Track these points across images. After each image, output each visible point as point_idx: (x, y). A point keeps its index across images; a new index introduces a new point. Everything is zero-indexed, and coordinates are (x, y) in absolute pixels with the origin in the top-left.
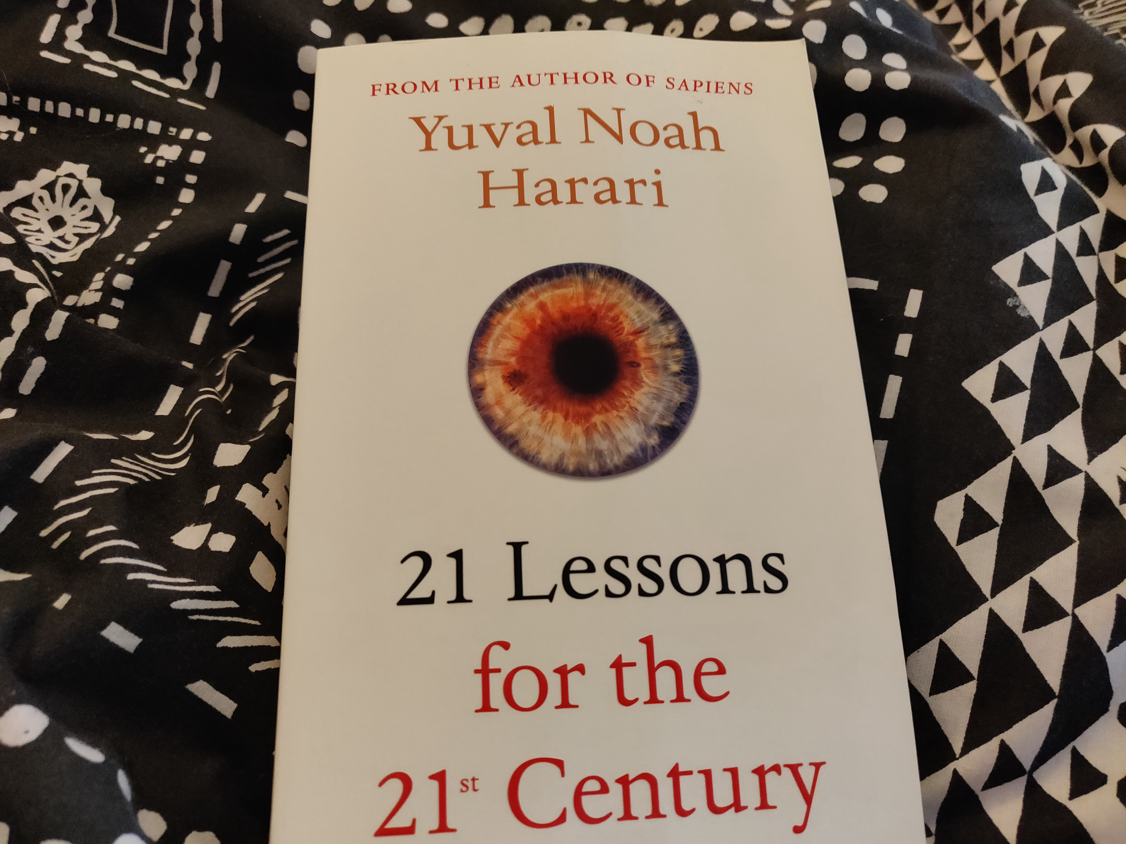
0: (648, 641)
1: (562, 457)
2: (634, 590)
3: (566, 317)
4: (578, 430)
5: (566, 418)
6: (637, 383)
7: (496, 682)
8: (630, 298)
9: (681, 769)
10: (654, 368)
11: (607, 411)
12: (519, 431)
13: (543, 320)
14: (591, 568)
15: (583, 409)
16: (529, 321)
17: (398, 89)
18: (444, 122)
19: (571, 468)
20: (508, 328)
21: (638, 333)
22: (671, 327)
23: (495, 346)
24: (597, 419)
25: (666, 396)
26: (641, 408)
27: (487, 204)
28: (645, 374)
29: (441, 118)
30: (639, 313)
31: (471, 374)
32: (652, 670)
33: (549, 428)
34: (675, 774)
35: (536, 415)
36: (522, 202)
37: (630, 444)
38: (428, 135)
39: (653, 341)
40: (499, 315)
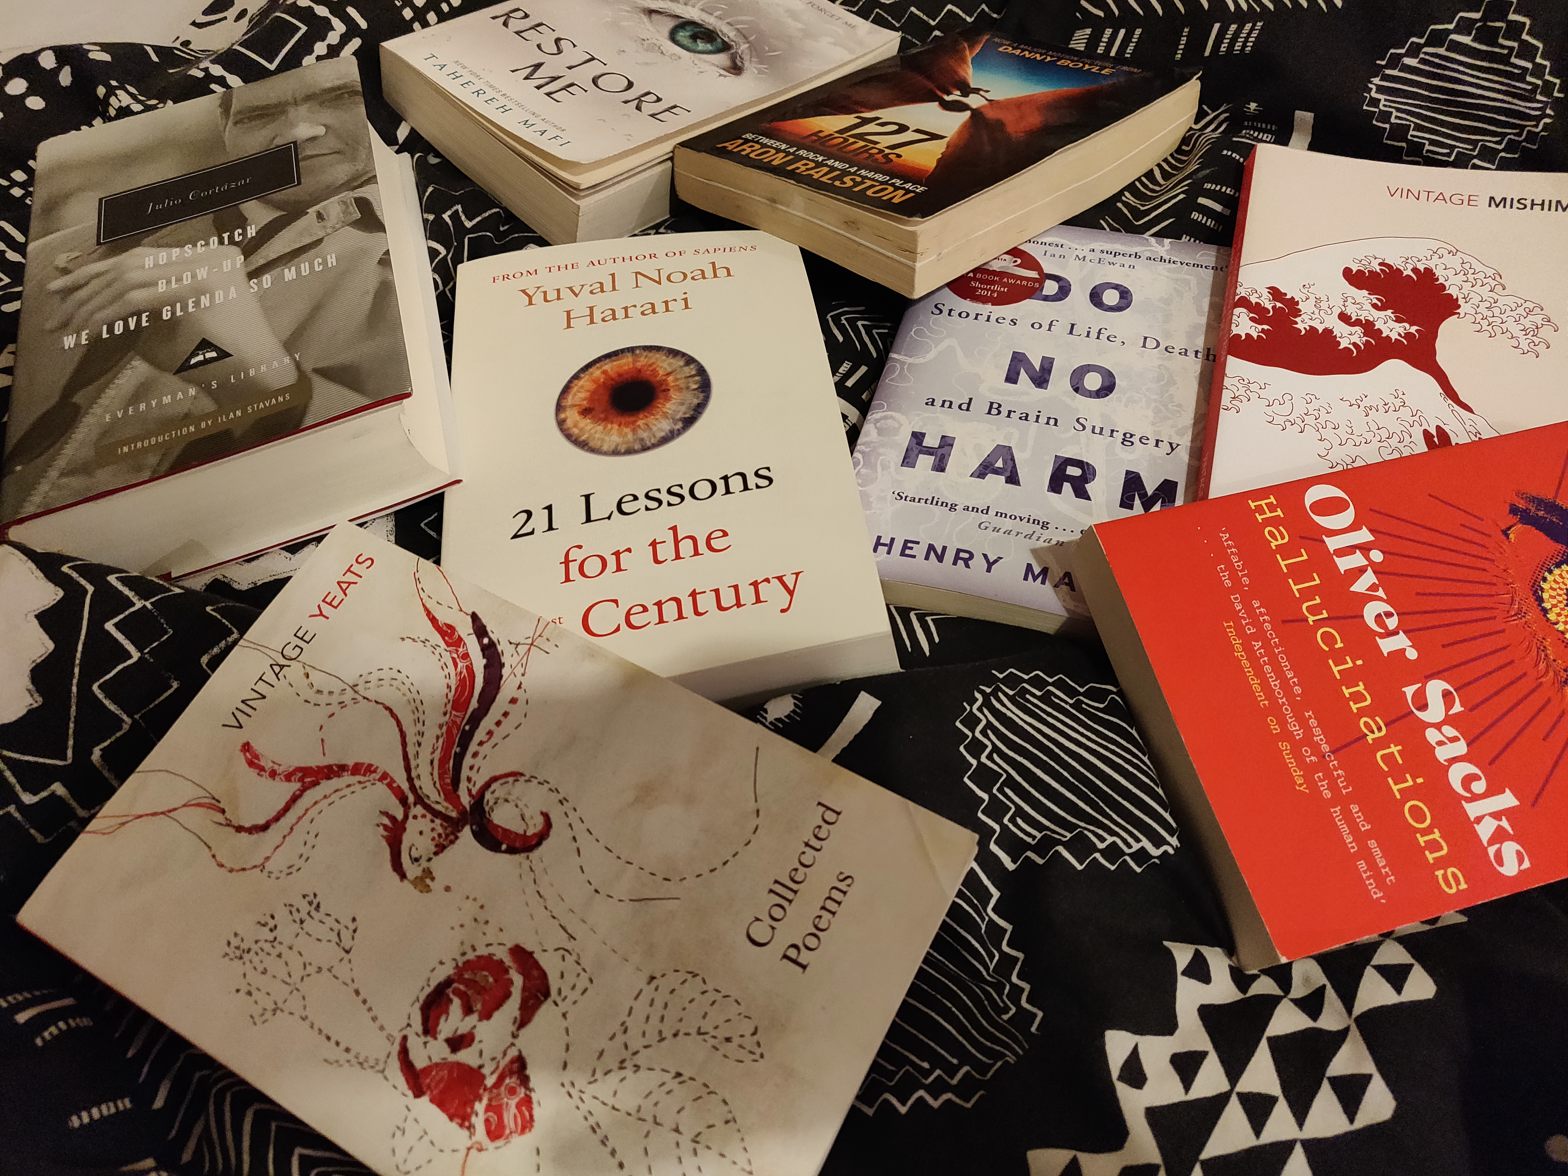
0: (674, 529)
1: (618, 445)
2: (665, 503)
3: (620, 375)
4: (627, 430)
5: (620, 426)
6: (668, 399)
7: (574, 568)
8: (664, 358)
9: (697, 591)
10: (680, 389)
11: (647, 417)
12: (588, 438)
13: (605, 379)
14: (636, 498)
15: (632, 419)
16: (595, 381)
17: (511, 277)
18: (542, 289)
19: (623, 450)
20: (582, 387)
21: (669, 374)
22: (692, 366)
23: (573, 398)
24: (640, 423)
25: (688, 402)
26: (670, 412)
27: (569, 326)
28: (673, 394)
29: (538, 288)
30: (670, 364)
31: (557, 415)
32: (677, 542)
33: (609, 433)
34: (694, 594)
35: (600, 428)
36: (592, 322)
37: (662, 431)
38: (530, 297)
39: (679, 376)
40: (576, 382)
